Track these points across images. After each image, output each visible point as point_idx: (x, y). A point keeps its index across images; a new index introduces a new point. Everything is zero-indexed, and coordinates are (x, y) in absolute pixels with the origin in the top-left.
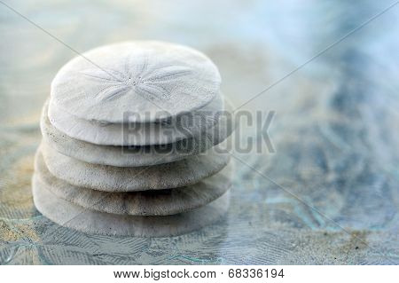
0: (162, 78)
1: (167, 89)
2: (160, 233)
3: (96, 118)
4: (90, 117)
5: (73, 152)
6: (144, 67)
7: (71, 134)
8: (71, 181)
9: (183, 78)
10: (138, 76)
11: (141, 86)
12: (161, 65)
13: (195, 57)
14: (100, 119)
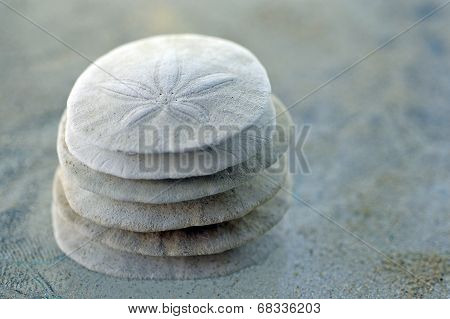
0: (199, 92)
1: (206, 107)
2: (206, 273)
3: (121, 149)
4: (115, 147)
5: (97, 187)
6: (177, 78)
7: (93, 166)
8: (97, 221)
9: (226, 91)
10: (170, 91)
11: (175, 104)
12: (198, 75)
13: (239, 57)
14: (127, 150)
